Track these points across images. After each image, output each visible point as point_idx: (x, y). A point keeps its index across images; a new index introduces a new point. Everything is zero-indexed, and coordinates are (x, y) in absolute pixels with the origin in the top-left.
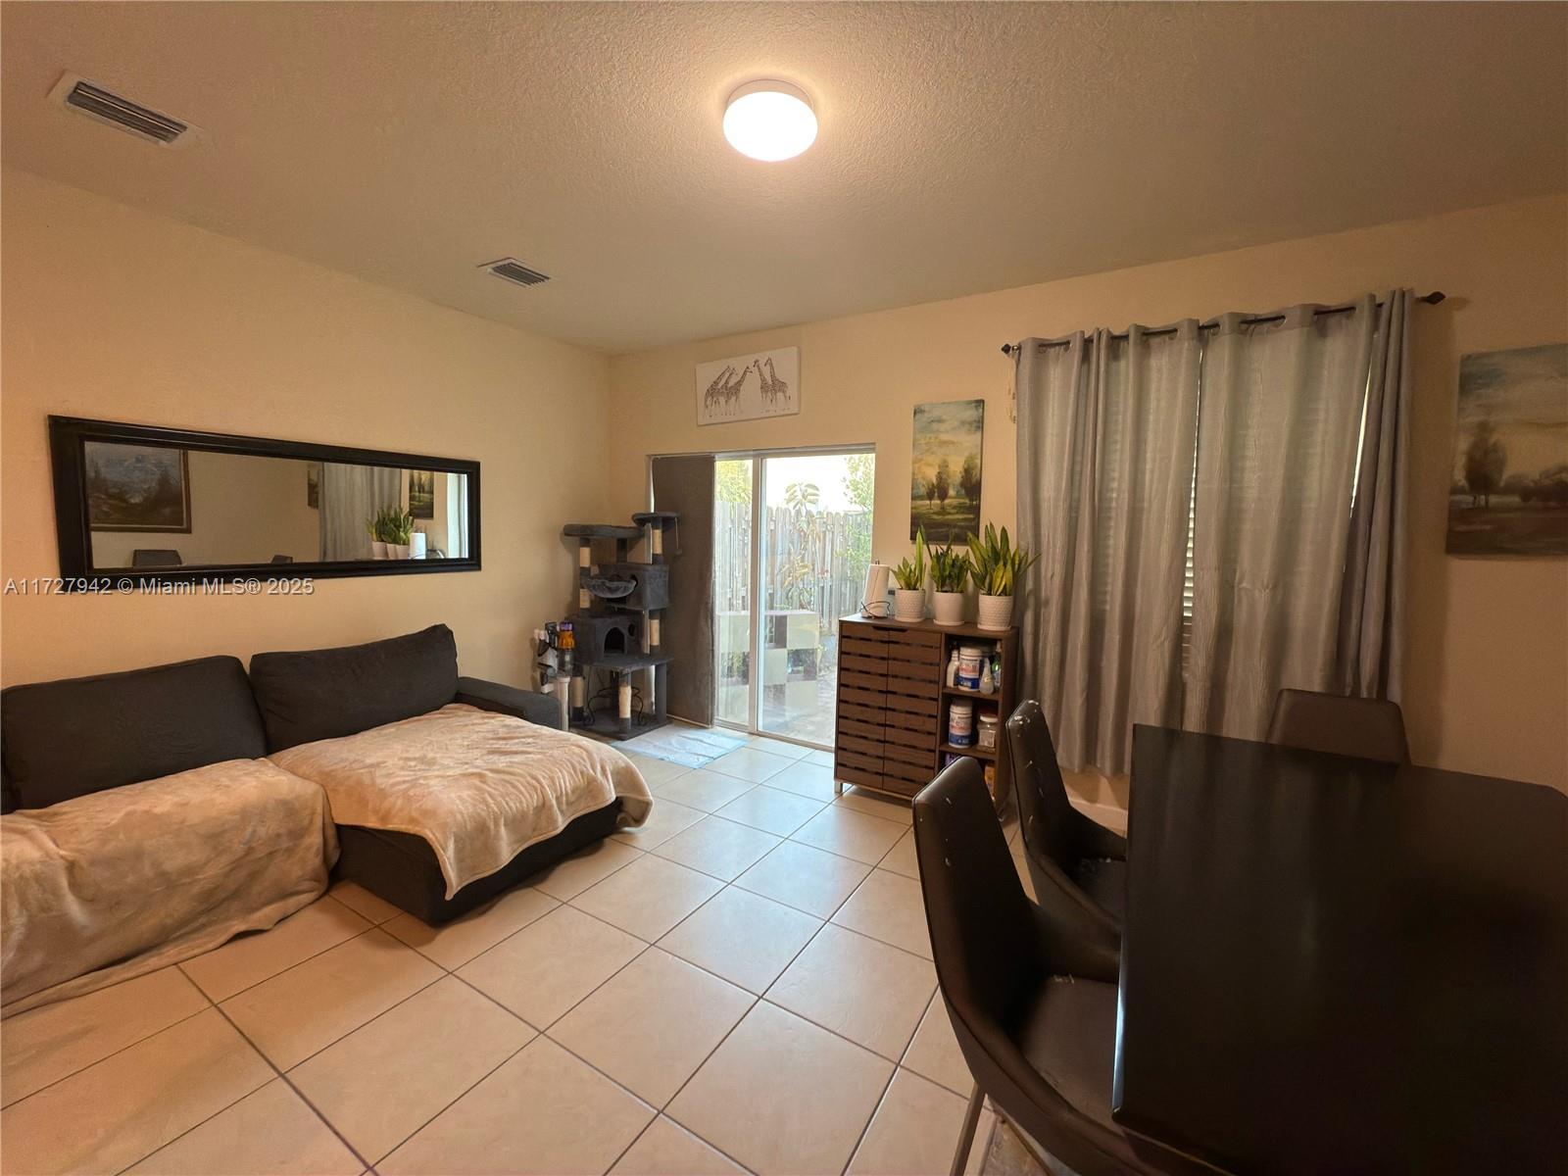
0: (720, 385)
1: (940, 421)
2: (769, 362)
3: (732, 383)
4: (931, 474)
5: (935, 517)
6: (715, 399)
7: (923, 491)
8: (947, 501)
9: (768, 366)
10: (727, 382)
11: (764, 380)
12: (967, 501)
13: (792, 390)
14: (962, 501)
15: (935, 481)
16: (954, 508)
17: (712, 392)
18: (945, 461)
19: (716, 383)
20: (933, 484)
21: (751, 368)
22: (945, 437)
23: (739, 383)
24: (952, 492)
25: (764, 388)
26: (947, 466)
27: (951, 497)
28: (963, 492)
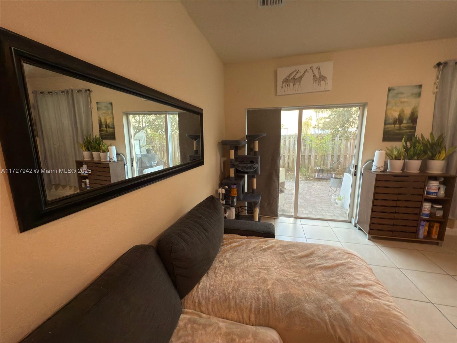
0: (290, 78)
1: (402, 93)
2: (318, 68)
3: (297, 77)
4: (396, 115)
5: (397, 131)
6: (288, 84)
7: (391, 121)
8: (402, 125)
9: (317, 69)
10: (295, 76)
11: (314, 76)
12: (411, 125)
13: (330, 80)
14: (409, 125)
15: (397, 117)
16: (405, 127)
17: (286, 81)
18: (403, 109)
19: (288, 77)
20: (396, 118)
21: (308, 70)
22: (403, 100)
23: (301, 77)
24: (405, 122)
25: (314, 78)
26: (404, 111)
27: (405, 124)
28: (410, 121)
